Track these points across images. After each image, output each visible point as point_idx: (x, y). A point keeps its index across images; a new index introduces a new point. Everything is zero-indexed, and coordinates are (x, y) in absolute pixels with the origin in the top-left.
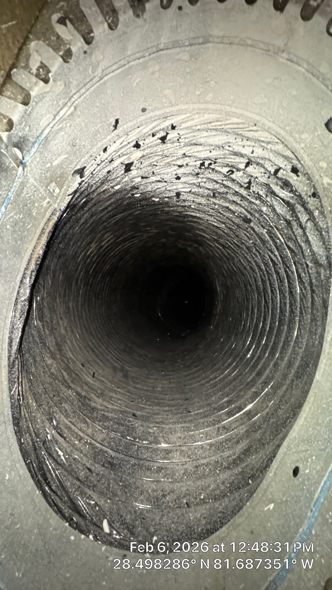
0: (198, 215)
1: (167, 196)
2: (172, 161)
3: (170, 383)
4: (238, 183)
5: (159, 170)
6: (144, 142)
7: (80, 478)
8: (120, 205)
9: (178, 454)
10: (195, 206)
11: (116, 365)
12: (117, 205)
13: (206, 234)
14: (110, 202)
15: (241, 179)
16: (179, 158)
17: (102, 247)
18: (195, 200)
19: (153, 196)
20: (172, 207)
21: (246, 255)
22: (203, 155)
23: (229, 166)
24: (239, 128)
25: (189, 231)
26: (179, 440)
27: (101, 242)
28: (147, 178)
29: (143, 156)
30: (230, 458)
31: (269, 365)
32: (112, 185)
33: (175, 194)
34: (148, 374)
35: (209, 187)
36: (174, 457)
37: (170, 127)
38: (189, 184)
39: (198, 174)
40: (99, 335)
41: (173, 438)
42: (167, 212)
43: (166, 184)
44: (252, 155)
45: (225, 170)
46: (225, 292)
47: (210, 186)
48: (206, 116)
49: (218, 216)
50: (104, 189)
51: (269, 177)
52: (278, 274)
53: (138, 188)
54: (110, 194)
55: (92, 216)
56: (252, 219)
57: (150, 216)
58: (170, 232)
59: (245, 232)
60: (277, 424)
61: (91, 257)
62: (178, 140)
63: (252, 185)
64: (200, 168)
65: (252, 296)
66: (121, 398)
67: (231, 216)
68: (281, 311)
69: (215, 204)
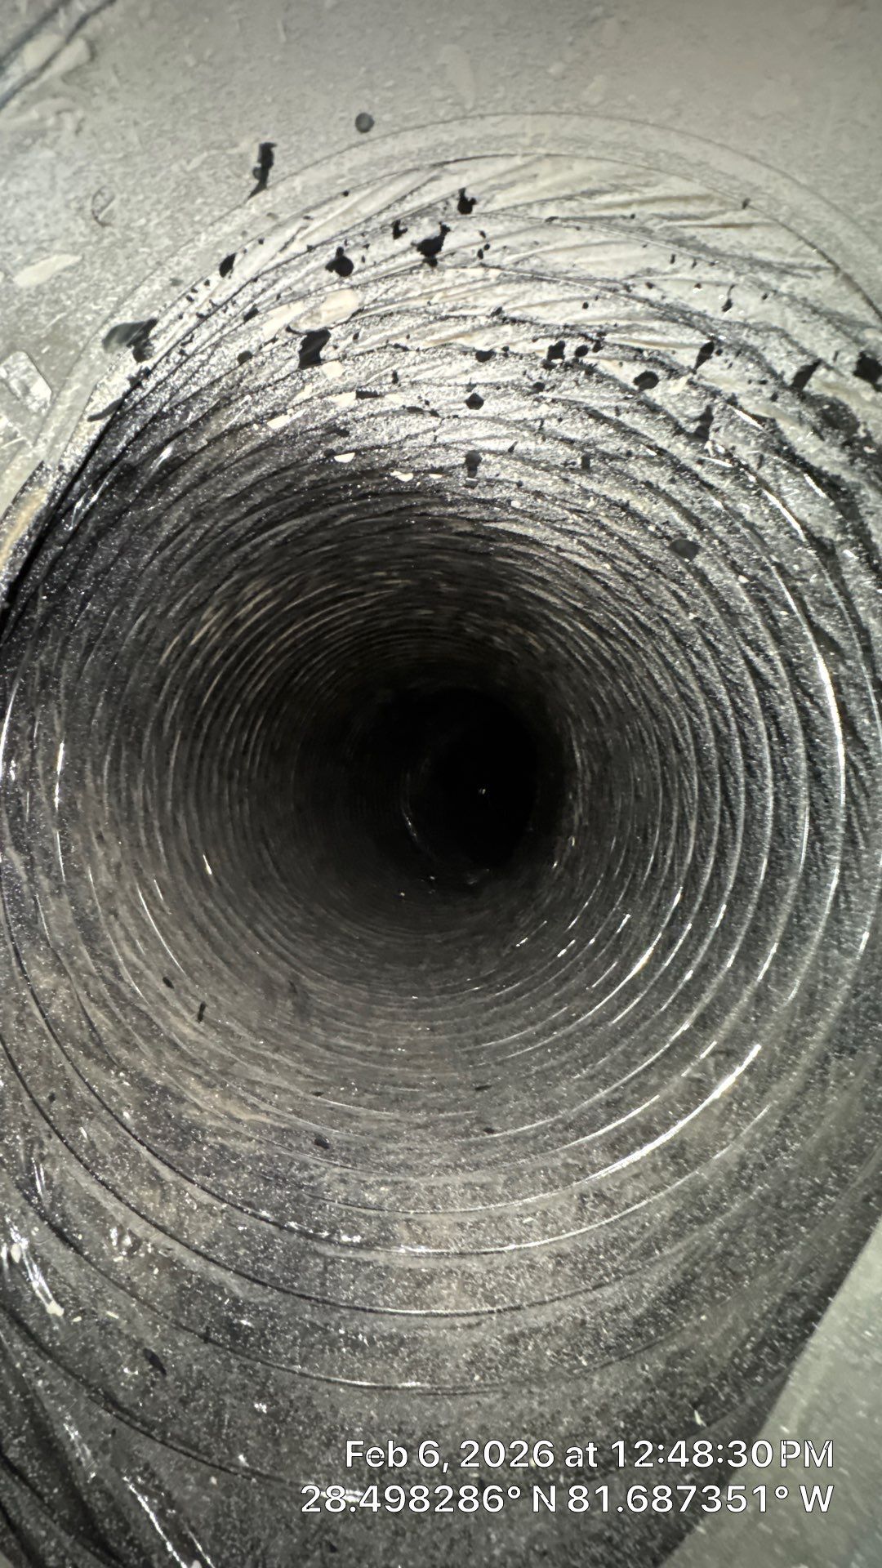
0: (530, 532)
1: (437, 464)
2: (457, 336)
3: (433, 1029)
4: (669, 418)
5: (414, 369)
6: (362, 252)
7: (120, 1396)
8: (289, 487)
9: (454, 1286)
10: (523, 501)
11: (275, 974)
12: (281, 486)
13: (551, 592)
14: (255, 473)
15: (680, 405)
16: (481, 328)
17: (236, 625)
18: (524, 479)
19: (394, 465)
20: (451, 504)
21: (670, 659)
22: (558, 317)
23: (643, 360)
24: (689, 217)
25: (500, 586)
26: (459, 1234)
27: (234, 609)
28: (375, 395)
29: (360, 311)
30: (624, 1316)
31: (736, 999)
32: (258, 410)
33: (462, 460)
34: (371, 1001)
35: (572, 436)
36: (442, 1298)
37: (454, 203)
38: (507, 424)
39: (539, 387)
40: (227, 885)
41: (441, 1224)
42: (437, 523)
43: (434, 422)
44: (726, 316)
45: (629, 373)
46: (596, 768)
47: (578, 429)
48: (580, 168)
49: (591, 536)
50: (232, 422)
51: (774, 398)
52: (772, 715)
53: (345, 433)
54: (254, 443)
55: (197, 517)
56: (703, 543)
57: (383, 532)
58: (444, 587)
59: (674, 587)
60: (778, 1206)
61: (203, 653)
62: (480, 255)
63: (714, 426)
64: (548, 366)
65: (681, 783)
66: (285, 1084)
67: (634, 533)
68: (778, 831)
69: (586, 493)
